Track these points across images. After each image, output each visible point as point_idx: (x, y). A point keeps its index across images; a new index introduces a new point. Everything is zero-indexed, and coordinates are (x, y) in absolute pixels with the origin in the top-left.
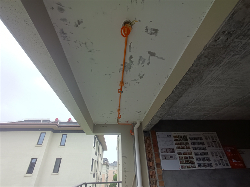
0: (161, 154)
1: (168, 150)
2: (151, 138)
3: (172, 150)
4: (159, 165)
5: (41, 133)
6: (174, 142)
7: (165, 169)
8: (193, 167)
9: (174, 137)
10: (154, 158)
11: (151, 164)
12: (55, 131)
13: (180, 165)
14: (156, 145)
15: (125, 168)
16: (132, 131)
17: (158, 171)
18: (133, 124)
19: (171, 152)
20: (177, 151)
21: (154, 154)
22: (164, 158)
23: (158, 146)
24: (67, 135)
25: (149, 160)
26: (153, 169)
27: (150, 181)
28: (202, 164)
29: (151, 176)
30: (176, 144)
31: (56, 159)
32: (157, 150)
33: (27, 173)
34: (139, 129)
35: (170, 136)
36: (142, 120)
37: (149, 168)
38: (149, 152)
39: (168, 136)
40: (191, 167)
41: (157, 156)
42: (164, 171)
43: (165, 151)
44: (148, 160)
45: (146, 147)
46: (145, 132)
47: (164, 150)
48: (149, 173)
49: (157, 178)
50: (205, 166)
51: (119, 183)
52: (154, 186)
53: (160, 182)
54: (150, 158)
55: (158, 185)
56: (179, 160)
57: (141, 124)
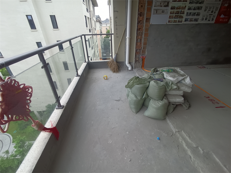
0: (153, 8)
1: (162, 4)
3: (166, 3)
4: (148, 20)
8: (179, 22)
10: (145, 13)
11: (141, 18)
13: (168, 19)
15: (116, 23)
17: (145, 25)
19: (165, 6)
20: (171, 5)
21: (146, 8)
26: (142, 23)
27: (137, 33)
28: (189, 19)
29: (138, 29)
32: (150, 4)
38: (142, 6)
40: (177, 21)
41: (149, 10)
42: (151, 25)
43: (159, 4)
44: (139, 14)
45: (139, 1)
48: (137, 27)
49: (144, 31)
50: (191, 20)
51: (111, 34)
52: (140, 37)
53: (145, 34)
54: (141, 13)
55: (143, 36)
56: (169, 15)
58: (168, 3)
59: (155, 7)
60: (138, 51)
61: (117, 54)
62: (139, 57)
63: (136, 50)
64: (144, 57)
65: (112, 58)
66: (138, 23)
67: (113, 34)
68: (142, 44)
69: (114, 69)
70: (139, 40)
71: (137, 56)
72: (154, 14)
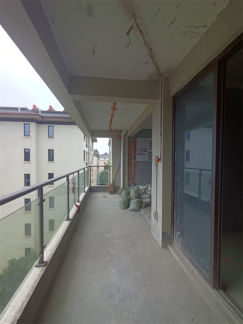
0: (137, 152)
1: (142, 150)
2: (133, 142)
3: (145, 150)
4: (135, 158)
5: (25, 124)
6: (148, 145)
9: (149, 141)
10: (133, 154)
11: (130, 157)
12: (39, 122)
13: (148, 158)
14: (135, 147)
15: (114, 159)
16: (120, 137)
17: (133, 161)
18: (121, 131)
19: (144, 151)
20: (148, 150)
21: (133, 152)
23: (136, 148)
24: (53, 126)
25: (129, 155)
26: (131, 160)
27: (128, 166)
29: (129, 164)
30: (149, 146)
32: (135, 150)
34: (125, 135)
35: (146, 141)
36: (128, 129)
37: (129, 159)
38: (130, 151)
39: (145, 141)
41: (135, 153)
42: (137, 161)
43: (141, 150)
44: (128, 155)
45: (128, 148)
46: (129, 137)
48: (128, 162)
49: (133, 165)
51: (110, 167)
52: (130, 168)
53: (134, 167)
55: (133, 168)
56: (148, 156)
57: (127, 131)
58: (146, 150)
59: (138, 151)
60: (130, 178)
61: (114, 180)
62: (131, 183)
63: (128, 178)
64: (135, 183)
65: (110, 183)
66: (128, 160)
67: (111, 166)
68: (133, 174)
69: (111, 192)
70: (130, 171)
71: (130, 182)
72: (138, 155)
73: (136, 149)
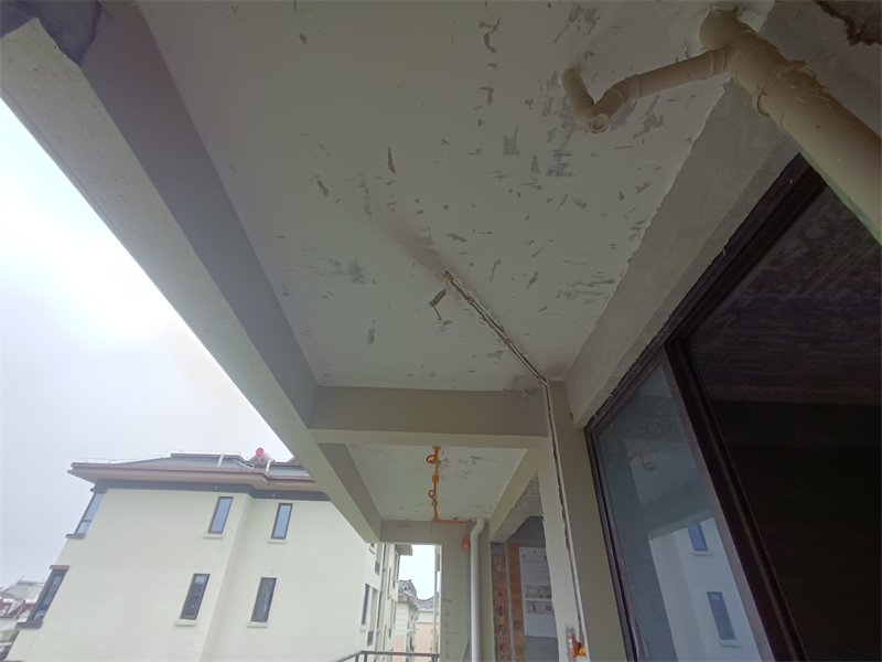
0: (524, 599)
1: (542, 592)
2: (507, 561)
4: (519, 624)
5: (220, 498)
7: (530, 635)
10: (510, 608)
11: (502, 618)
12: (258, 493)
14: (516, 579)
15: (448, 626)
16: (466, 541)
17: (515, 638)
18: (470, 524)
21: (509, 598)
22: (532, 608)
23: (520, 582)
24: (291, 505)
25: (500, 611)
26: (506, 632)
27: (497, 657)
29: (500, 647)
31: (263, 579)
32: (517, 590)
33: (182, 617)
34: (482, 535)
36: (489, 517)
37: (497, 630)
38: (500, 594)
41: (517, 603)
42: (528, 637)
43: (536, 592)
44: (495, 610)
45: (493, 582)
46: (494, 544)
47: (534, 591)
48: (496, 640)
49: (513, 653)
51: (435, 656)
54: (500, 607)
57: (487, 524)
59: (527, 596)
66: (496, 632)
72: (528, 612)
73: (520, 588)
